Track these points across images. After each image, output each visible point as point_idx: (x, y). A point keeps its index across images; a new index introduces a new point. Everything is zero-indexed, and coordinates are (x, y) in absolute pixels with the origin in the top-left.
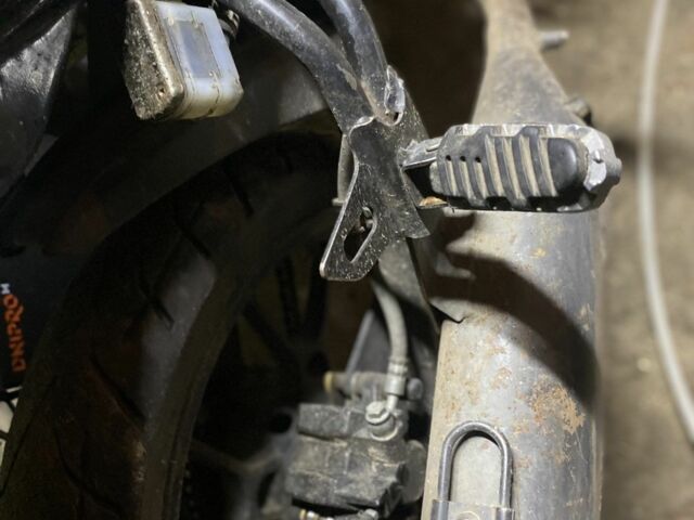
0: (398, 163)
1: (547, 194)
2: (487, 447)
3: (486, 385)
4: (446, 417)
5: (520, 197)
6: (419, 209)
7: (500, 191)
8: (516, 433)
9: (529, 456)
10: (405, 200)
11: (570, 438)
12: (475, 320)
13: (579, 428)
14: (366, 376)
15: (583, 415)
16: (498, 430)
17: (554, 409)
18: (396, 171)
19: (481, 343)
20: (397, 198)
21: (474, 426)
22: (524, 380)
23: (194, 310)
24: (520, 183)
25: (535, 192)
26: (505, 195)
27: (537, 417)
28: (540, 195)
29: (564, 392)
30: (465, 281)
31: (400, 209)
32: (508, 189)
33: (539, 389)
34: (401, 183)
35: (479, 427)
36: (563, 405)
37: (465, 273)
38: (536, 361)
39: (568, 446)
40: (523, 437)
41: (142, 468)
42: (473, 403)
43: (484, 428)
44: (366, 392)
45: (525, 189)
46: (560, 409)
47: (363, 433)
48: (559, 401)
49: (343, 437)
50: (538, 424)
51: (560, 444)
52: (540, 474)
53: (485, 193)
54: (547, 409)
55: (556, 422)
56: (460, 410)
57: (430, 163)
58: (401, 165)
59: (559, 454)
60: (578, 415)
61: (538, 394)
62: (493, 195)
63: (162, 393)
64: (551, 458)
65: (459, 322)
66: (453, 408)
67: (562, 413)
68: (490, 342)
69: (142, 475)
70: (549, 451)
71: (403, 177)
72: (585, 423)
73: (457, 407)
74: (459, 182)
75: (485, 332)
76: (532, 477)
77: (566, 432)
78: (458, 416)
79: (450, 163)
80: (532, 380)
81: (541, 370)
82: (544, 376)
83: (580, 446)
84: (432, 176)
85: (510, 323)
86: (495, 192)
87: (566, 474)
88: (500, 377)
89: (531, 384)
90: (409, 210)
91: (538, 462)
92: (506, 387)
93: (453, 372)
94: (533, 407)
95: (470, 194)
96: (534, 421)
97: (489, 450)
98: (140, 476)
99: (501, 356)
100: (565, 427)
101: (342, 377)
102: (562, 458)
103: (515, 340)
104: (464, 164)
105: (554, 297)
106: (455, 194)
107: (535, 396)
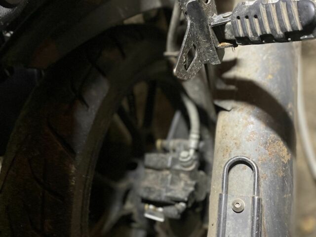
0: (209, 23)
1: (295, 29)
2: (246, 169)
3: (244, 140)
4: (223, 156)
5: (280, 33)
6: (217, 49)
7: (268, 31)
8: (260, 162)
9: (266, 173)
10: (211, 44)
11: (285, 165)
12: (238, 109)
13: (288, 161)
14: (177, 141)
15: (290, 154)
16: (252, 160)
17: (277, 151)
18: (208, 28)
19: (241, 120)
20: (207, 42)
21: (240, 158)
22: (263, 137)
23: (99, 102)
24: (280, 26)
25: (289, 29)
26: (271, 33)
27: (270, 154)
28: (291, 30)
29: (282, 143)
30: (232, 91)
31: (208, 48)
32: (273, 30)
33: (270, 141)
34: (209, 35)
35: (242, 159)
36: (282, 149)
37: (232, 87)
38: (269, 129)
39: (284, 169)
40: (263, 164)
41: (74, 178)
42: (238, 148)
43: (245, 159)
44: (178, 149)
45: (283, 28)
46: (280, 151)
47: (178, 167)
48: (279, 148)
49: (168, 169)
50: (270, 158)
51: (280, 168)
52: (271, 182)
53: (259, 33)
54: (275, 151)
55: (279, 157)
56: (231, 152)
57: (226, 23)
58: (210, 25)
59: (280, 172)
60: (288, 154)
61: (270, 143)
62: (264, 33)
63: (84, 141)
64: (277, 174)
65: (229, 111)
66: (227, 151)
67: (281, 153)
68: (246, 119)
69: (74, 181)
70: (275, 170)
71: (211, 31)
72: (291, 158)
73: (229, 151)
74: (244, 29)
75: (243, 115)
76: (268, 183)
77: (283, 162)
78: (230, 155)
79: (239, 20)
80: (267, 137)
81: (271, 132)
82: (272, 135)
83: (289, 169)
84: (226, 30)
85: (256, 110)
86: (266, 32)
87: (283, 182)
88: (251, 136)
89: (266, 139)
90: (212, 49)
91: (271, 176)
92: (254, 140)
93: (226, 135)
94: (268, 150)
95: (250, 35)
96: (268, 156)
97: (246, 170)
98: (73, 182)
99: (252, 125)
100: (283, 160)
101: (165, 143)
102: (281, 174)
103: (258, 118)
104: (247, 20)
105: (277, 98)
106: (241, 36)
107: (268, 144)
